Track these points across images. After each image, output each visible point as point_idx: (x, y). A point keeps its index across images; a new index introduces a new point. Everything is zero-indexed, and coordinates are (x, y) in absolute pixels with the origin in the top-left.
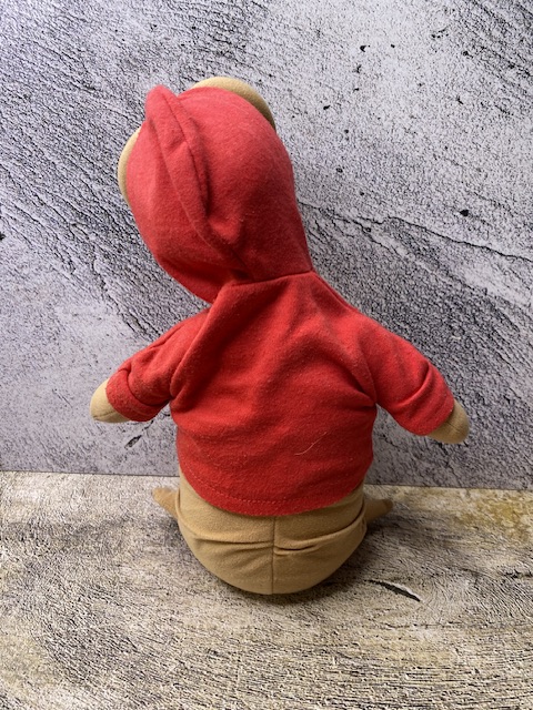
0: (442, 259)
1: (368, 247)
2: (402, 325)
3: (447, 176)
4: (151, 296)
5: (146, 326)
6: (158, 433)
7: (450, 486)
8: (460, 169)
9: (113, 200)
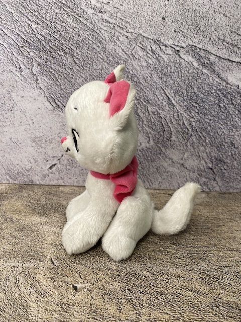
0: (216, 68)
1: (178, 61)
2: (194, 104)
3: (221, 22)
4: (62, 87)
5: (59, 104)
6: (65, 162)
8: (228, 19)
9: (43, 33)
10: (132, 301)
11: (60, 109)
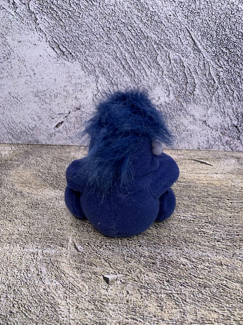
5: (64, 50)
6: (73, 120)
7: (239, 151)
10: (173, 296)
11: (65, 57)
